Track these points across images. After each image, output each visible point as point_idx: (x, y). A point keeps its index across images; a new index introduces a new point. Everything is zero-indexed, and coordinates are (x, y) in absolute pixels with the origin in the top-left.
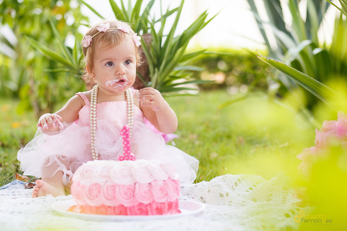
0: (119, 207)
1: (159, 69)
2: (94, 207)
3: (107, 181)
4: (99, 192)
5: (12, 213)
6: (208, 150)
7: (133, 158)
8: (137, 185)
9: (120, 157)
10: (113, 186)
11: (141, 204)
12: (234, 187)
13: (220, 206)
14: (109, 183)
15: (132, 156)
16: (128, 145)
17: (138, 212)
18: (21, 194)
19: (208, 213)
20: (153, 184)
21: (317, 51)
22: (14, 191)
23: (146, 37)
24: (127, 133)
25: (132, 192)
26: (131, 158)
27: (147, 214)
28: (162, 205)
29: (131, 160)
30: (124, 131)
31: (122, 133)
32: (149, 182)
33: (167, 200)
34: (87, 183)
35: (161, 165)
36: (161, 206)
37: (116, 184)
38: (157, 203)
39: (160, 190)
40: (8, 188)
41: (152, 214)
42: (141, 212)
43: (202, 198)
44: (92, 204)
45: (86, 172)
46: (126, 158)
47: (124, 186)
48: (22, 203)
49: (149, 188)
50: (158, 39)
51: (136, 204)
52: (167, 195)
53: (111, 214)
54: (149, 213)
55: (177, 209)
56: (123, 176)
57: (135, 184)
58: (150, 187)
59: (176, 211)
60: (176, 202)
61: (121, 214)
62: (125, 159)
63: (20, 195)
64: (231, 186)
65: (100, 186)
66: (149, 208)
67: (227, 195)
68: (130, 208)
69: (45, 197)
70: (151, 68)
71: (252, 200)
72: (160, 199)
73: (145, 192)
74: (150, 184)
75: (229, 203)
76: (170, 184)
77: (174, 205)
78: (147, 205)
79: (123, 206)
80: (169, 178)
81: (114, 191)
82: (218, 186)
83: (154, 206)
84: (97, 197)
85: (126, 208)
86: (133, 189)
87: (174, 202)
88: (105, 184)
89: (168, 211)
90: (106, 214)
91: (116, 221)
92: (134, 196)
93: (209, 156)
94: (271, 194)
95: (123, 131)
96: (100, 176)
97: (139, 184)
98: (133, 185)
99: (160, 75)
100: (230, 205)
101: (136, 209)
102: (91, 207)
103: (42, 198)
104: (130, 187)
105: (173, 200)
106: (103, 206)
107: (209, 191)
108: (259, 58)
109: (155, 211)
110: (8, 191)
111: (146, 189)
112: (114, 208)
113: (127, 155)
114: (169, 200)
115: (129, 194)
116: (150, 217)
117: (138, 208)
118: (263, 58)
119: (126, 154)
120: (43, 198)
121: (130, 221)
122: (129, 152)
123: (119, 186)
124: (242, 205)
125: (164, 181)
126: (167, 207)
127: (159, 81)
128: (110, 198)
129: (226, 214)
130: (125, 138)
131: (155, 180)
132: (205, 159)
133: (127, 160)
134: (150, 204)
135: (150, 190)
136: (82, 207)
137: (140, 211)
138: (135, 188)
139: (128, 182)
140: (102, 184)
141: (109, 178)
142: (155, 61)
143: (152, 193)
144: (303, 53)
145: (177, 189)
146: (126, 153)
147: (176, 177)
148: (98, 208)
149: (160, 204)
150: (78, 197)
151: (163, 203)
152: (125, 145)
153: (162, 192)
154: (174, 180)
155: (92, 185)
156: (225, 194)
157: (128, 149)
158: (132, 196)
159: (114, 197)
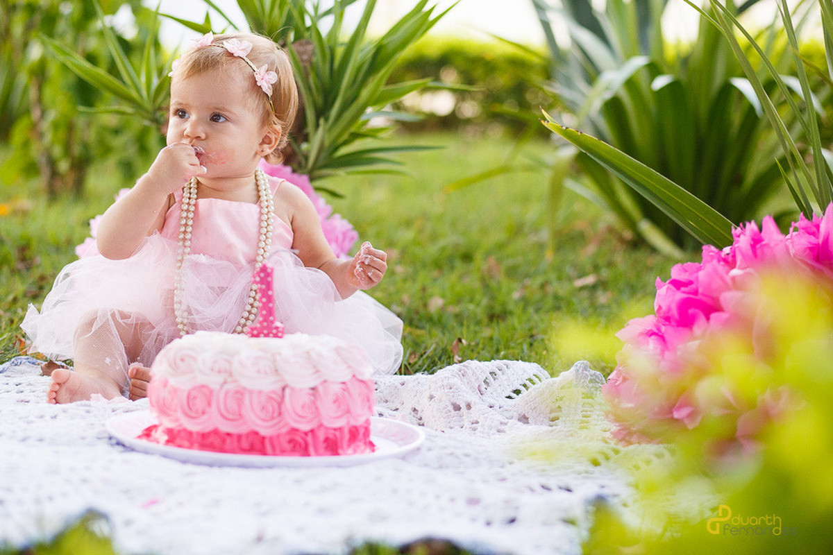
0: (248, 435)
1: (327, 120)
2: (198, 433)
3: (225, 382)
4: (209, 404)
5: (24, 440)
6: (424, 289)
7: (280, 332)
8: (287, 391)
9: (252, 329)
10: (237, 392)
11: (294, 430)
12: (483, 389)
13: (452, 430)
14: (230, 387)
15: (277, 328)
16: (271, 305)
17: (288, 447)
18: (34, 389)
19: (430, 450)
20: (321, 389)
21: (661, 82)
22: (20, 382)
23: (301, 49)
24: (269, 279)
25: (276, 406)
26: (274, 331)
27: (306, 453)
28: (338, 434)
29: (276, 336)
30: (262, 275)
31: (258, 279)
32: (312, 385)
33: (348, 423)
34: (183, 384)
35: (338, 350)
36: (335, 435)
37: (245, 389)
38: (327, 429)
39: (335, 402)
40: (4, 374)
41: (318, 454)
42: (295, 446)
43: (415, 410)
44: (194, 427)
45: (182, 360)
46: (266, 332)
47: (260, 392)
48: (42, 417)
49: (312, 398)
50: (328, 52)
51: (285, 430)
52: (348, 411)
53: (232, 451)
54: (311, 449)
55: (368, 440)
56: (259, 372)
57: (283, 389)
58: (314, 395)
59: (365, 443)
60: (365, 425)
61: (251, 450)
62: (263, 333)
63: (34, 392)
64: (477, 386)
65: (211, 392)
66: (309, 439)
67: (469, 406)
68: (271, 439)
69: (87, 402)
70: (310, 115)
71: (519, 420)
72: (333, 420)
73: (303, 407)
74: (313, 389)
75: (473, 424)
76: (356, 390)
77: (362, 431)
78: (306, 434)
79: (256, 433)
80: (354, 376)
81: (240, 402)
82: (451, 388)
83: (321, 435)
84: (204, 413)
85: (264, 438)
86: (279, 400)
87: (361, 426)
88: (222, 386)
89: (349, 446)
90: (222, 450)
91: (243, 466)
92: (280, 414)
93: (425, 305)
94: (559, 407)
95: (259, 276)
96: (212, 370)
97: (292, 389)
98: (280, 392)
99: (329, 130)
100: (475, 429)
101: (284, 440)
102: (190, 433)
103: (82, 405)
104: (274, 396)
105: (360, 422)
106: (216, 432)
107: (431, 397)
108: (545, 124)
109: (322, 446)
110: (5, 380)
111: (305, 399)
112: (239, 437)
113: (268, 325)
114: (353, 423)
115: (271, 409)
116: (313, 459)
117: (288, 438)
118: (554, 126)
119: (265, 324)
120: (85, 405)
121: (271, 467)
122: (271, 318)
123: (251, 392)
124: (499, 431)
125: (343, 383)
126: (347, 436)
127: (327, 143)
128: (230, 417)
129: (467, 455)
130: (263, 290)
131: (325, 381)
132: (417, 312)
133: (267, 335)
134: (312, 431)
135: (314, 402)
136: (169, 432)
137: (291, 445)
138: (283, 397)
139: (268, 385)
140: (215, 387)
141: (231, 375)
142: (320, 101)
143: (317, 408)
144: (630, 84)
145: (368, 400)
146: (265, 320)
147: (367, 373)
148: (204, 436)
149: (333, 431)
150: (163, 409)
151: (340, 429)
152: (264, 303)
153: (339, 406)
154: (362, 381)
155: (194, 388)
156: (463, 406)
157: (270, 312)
158: (276, 414)
159: (240, 415)
